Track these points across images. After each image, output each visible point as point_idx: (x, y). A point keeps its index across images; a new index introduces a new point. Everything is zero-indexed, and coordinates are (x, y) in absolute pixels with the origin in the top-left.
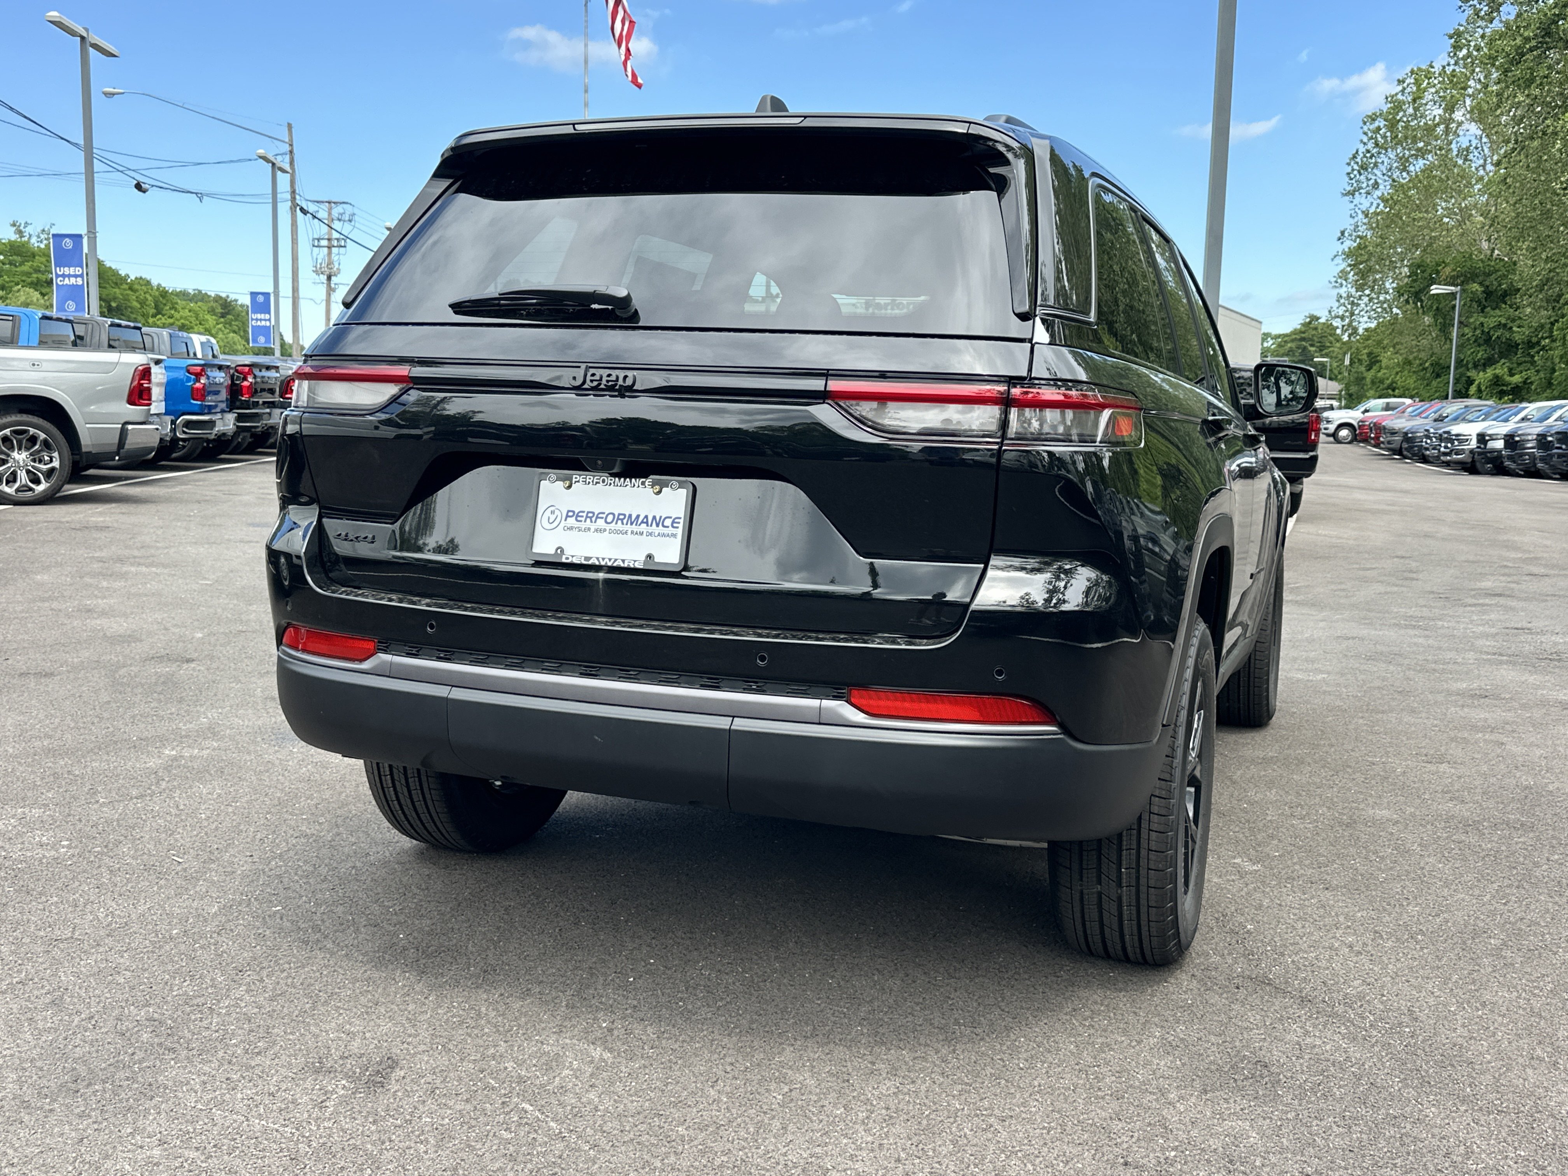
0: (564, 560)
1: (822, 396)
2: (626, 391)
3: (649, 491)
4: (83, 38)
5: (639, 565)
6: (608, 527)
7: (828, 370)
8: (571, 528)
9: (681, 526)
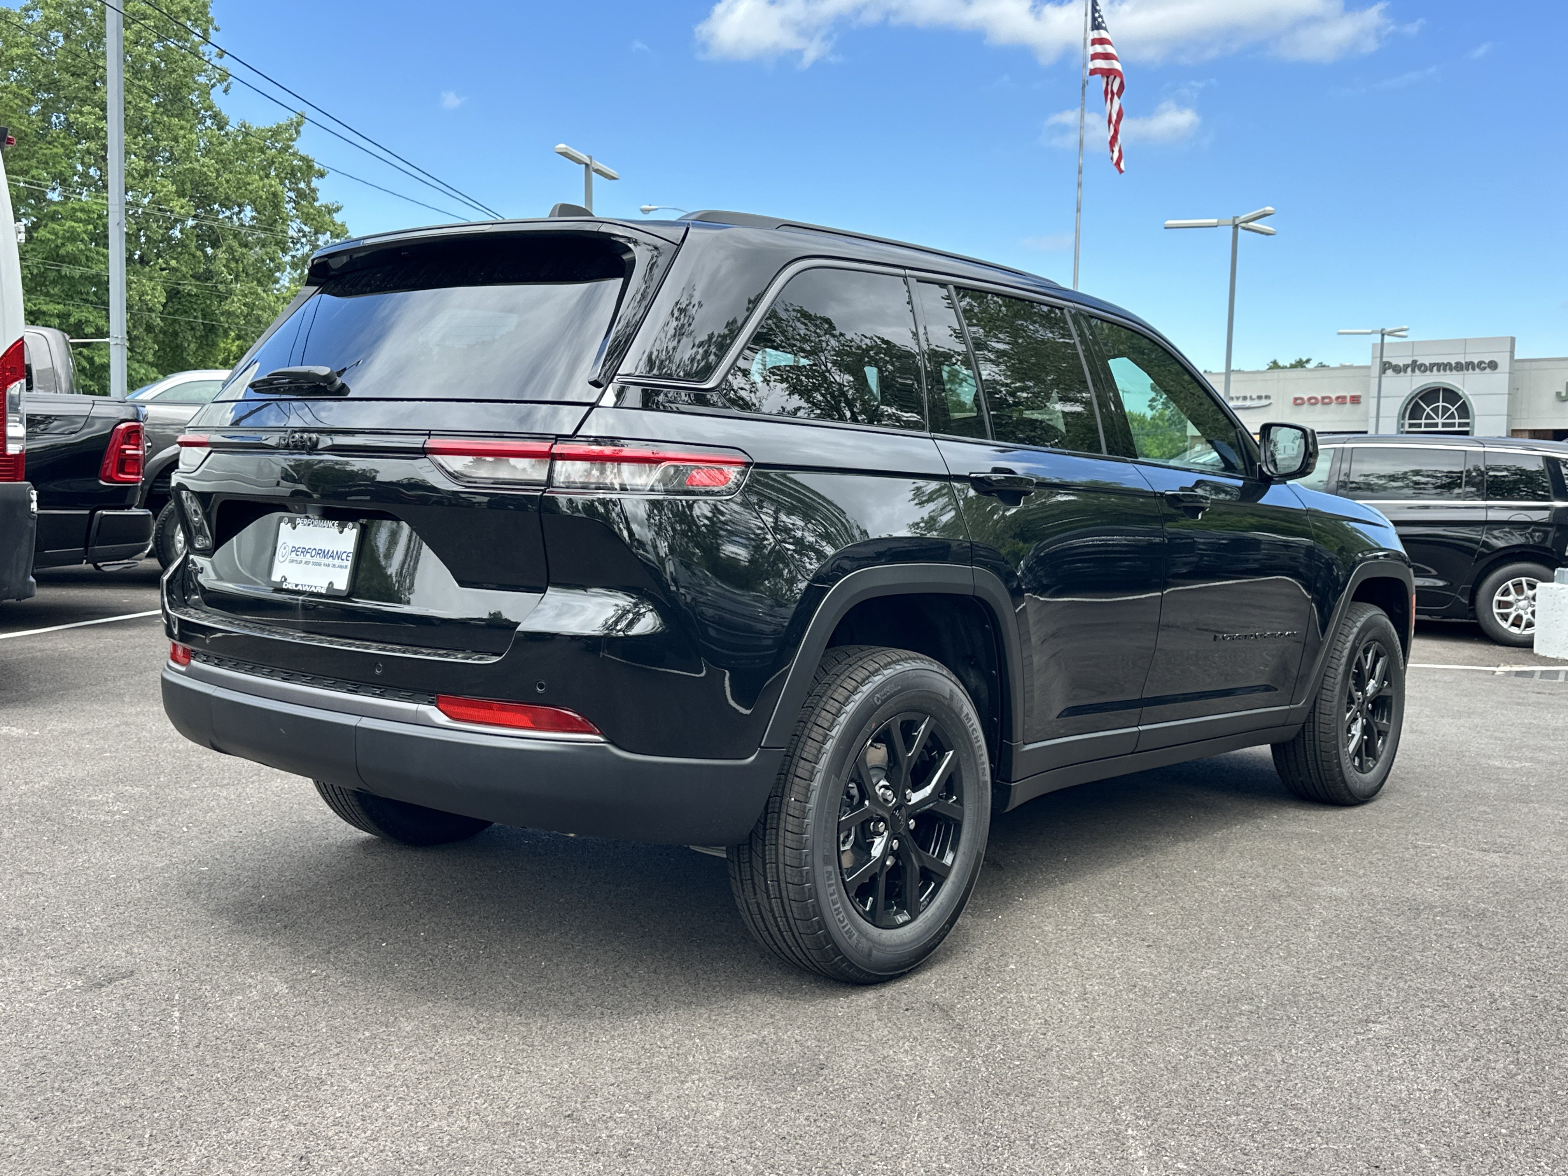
0: (284, 587)
1: (424, 452)
2: (313, 448)
3: (335, 530)
4: (587, 165)
5: (323, 591)
6: (312, 560)
7: (430, 431)
8: (292, 561)
9: (350, 559)
